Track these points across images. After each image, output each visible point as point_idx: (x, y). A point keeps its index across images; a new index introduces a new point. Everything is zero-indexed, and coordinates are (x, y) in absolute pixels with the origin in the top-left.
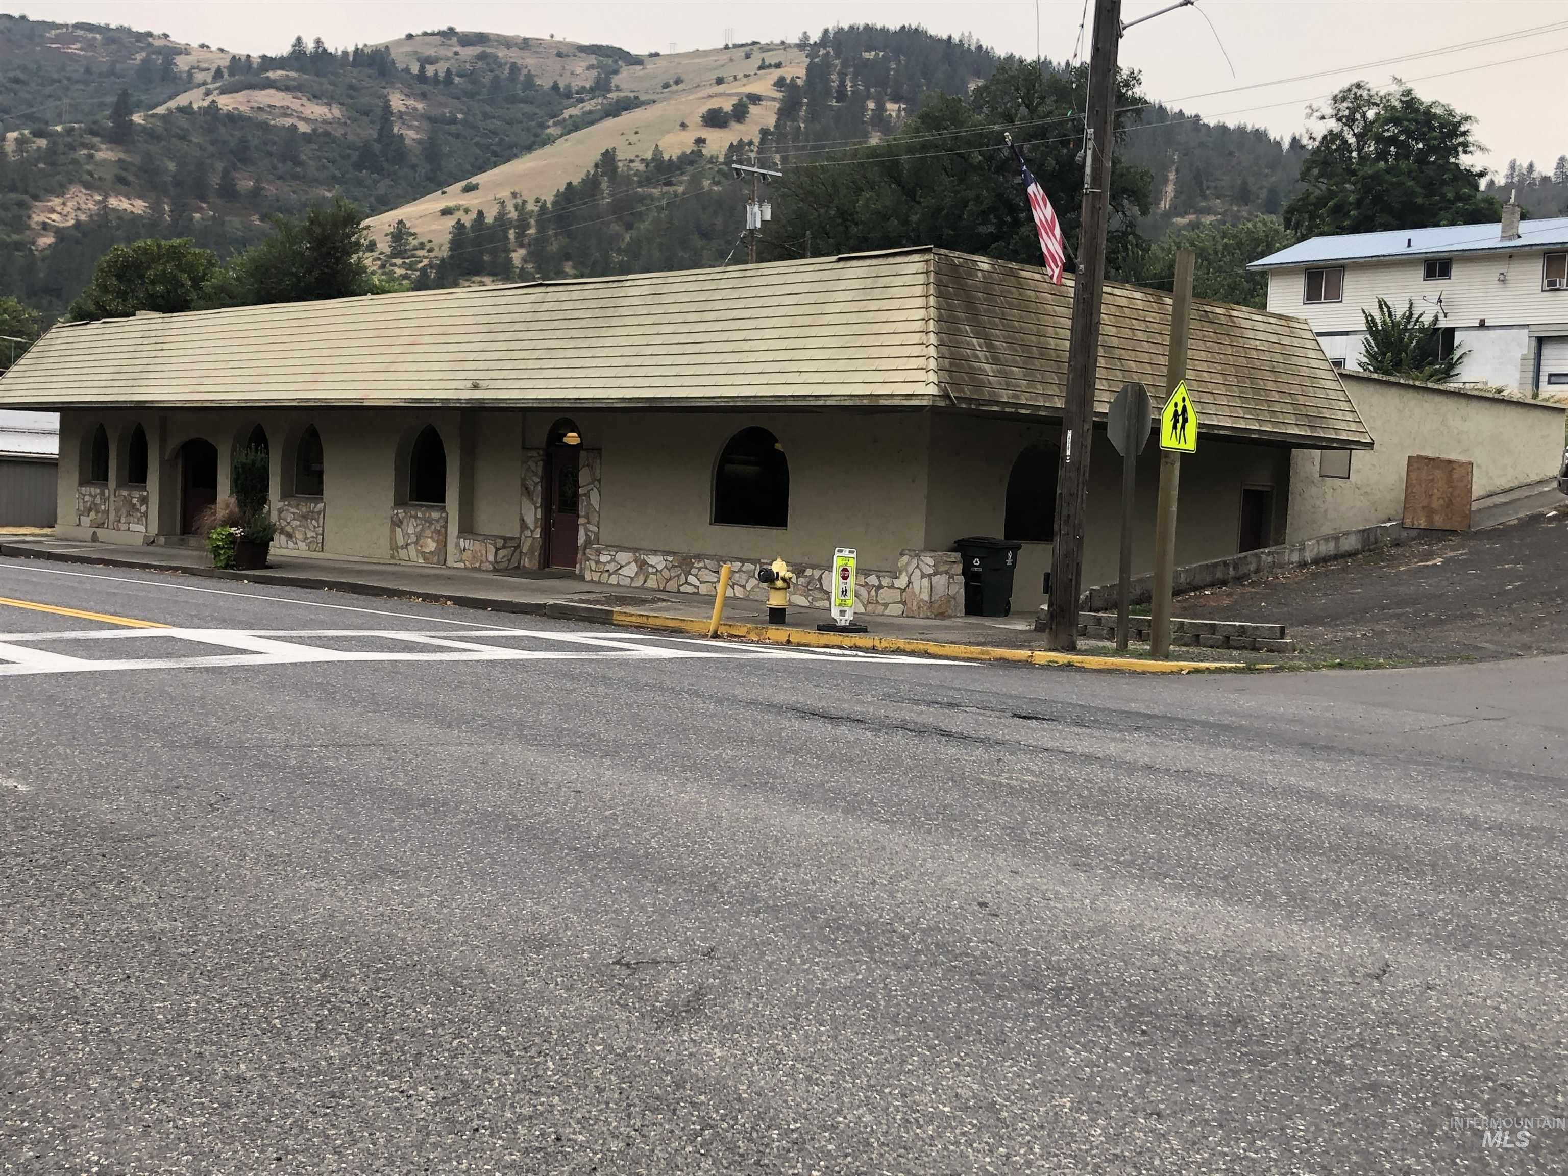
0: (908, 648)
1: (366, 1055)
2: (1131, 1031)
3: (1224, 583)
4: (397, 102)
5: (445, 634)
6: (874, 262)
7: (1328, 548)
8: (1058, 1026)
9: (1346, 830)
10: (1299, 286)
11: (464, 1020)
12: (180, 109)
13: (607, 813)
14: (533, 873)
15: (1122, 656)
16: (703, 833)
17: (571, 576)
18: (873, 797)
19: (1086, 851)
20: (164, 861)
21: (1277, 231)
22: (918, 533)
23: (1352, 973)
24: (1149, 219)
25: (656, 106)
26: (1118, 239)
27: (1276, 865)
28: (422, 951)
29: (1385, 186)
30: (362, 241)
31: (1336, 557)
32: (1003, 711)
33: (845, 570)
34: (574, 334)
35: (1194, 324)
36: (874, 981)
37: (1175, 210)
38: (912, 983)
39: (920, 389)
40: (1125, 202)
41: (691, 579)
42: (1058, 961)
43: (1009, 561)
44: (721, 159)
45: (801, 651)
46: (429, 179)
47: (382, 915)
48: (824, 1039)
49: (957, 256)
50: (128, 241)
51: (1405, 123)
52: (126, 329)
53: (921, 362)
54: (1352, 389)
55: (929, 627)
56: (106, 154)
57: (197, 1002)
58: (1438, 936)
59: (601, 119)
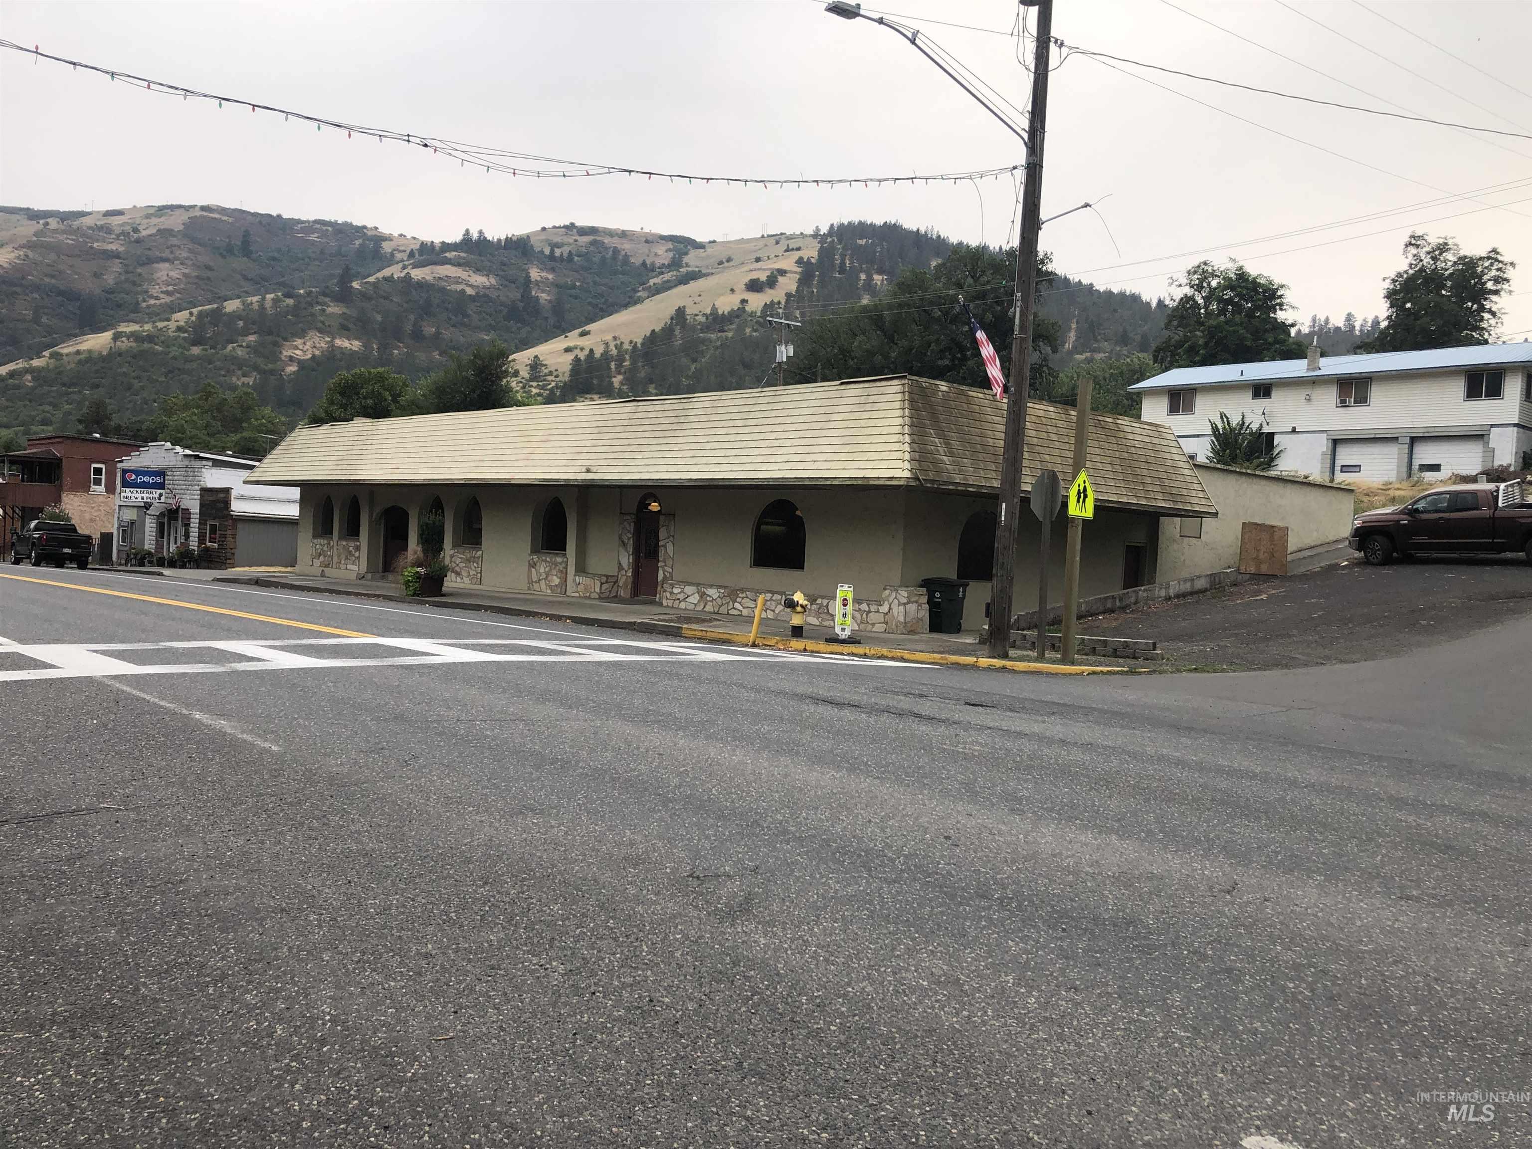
0: (890, 655)
1: (516, 939)
2: (1054, 928)
3: (1112, 611)
4: (535, 274)
5: (566, 643)
6: (866, 385)
7: (1187, 587)
8: (1003, 925)
9: (1204, 787)
10: (1163, 404)
11: (584, 915)
12: (385, 279)
13: (682, 769)
14: (631, 812)
15: (1041, 662)
16: (749, 784)
17: (653, 603)
18: (868, 760)
19: (1019, 800)
20: (373, 800)
21: (1147, 364)
22: (896, 576)
23: (1211, 888)
24: (1058, 356)
25: (714, 277)
26: (1036, 370)
27: (1154, 812)
28: (554, 866)
29: (1224, 333)
30: (510, 370)
31: (1192, 593)
32: (958, 700)
33: (845, 599)
34: (658, 434)
35: (1091, 429)
36: (872, 891)
37: (1076, 350)
38: (898, 893)
39: (898, 473)
40: (1041, 343)
41: (737, 605)
42: (1002, 879)
43: (961, 595)
44: (759, 314)
45: (815, 656)
46: (555, 327)
47: (525, 840)
48: (837, 932)
49: (924, 381)
50: (348, 369)
51: (1239, 290)
52: (347, 430)
53: (899, 455)
54: (1201, 475)
55: (903, 640)
56: (334, 309)
57: (397, 901)
58: (1270, 863)
59: (676, 286)
